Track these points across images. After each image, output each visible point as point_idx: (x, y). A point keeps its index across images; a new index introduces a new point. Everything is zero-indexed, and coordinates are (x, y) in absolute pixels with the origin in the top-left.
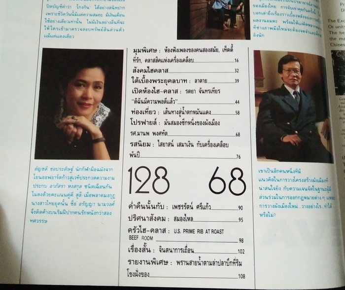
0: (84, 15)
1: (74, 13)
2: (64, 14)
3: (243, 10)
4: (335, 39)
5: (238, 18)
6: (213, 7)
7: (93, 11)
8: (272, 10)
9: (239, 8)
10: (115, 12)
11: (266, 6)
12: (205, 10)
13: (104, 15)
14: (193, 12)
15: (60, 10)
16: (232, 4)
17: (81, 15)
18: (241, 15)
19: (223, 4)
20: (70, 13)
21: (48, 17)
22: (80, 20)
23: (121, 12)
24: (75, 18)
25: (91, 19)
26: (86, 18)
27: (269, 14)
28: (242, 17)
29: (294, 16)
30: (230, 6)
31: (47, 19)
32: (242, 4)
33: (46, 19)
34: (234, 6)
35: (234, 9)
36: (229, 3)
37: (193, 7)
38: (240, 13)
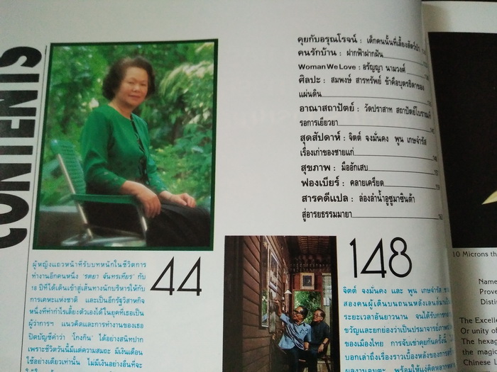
0: (84, 350)
1: (70, 347)
2: (55, 350)
3: (329, 353)
4: (471, 352)
5: (321, 365)
6: (280, 345)
7: (96, 343)
8: (377, 351)
9: (322, 347)
10: (128, 346)
11: (366, 344)
12: (266, 350)
13: (113, 351)
14: (249, 353)
15: (49, 342)
16: (310, 341)
17: (79, 350)
18: (326, 360)
19: (296, 341)
20: (63, 347)
21: (31, 354)
22: (77, 359)
23: (138, 346)
24: (70, 356)
25: (94, 357)
26: (85, 355)
27: (371, 357)
28: (327, 365)
29: (412, 358)
30: (307, 345)
31: (30, 358)
32: (326, 340)
33: (28, 357)
34: (315, 344)
35: (313, 350)
36: (306, 339)
37: (247, 343)
38: (324, 357)
